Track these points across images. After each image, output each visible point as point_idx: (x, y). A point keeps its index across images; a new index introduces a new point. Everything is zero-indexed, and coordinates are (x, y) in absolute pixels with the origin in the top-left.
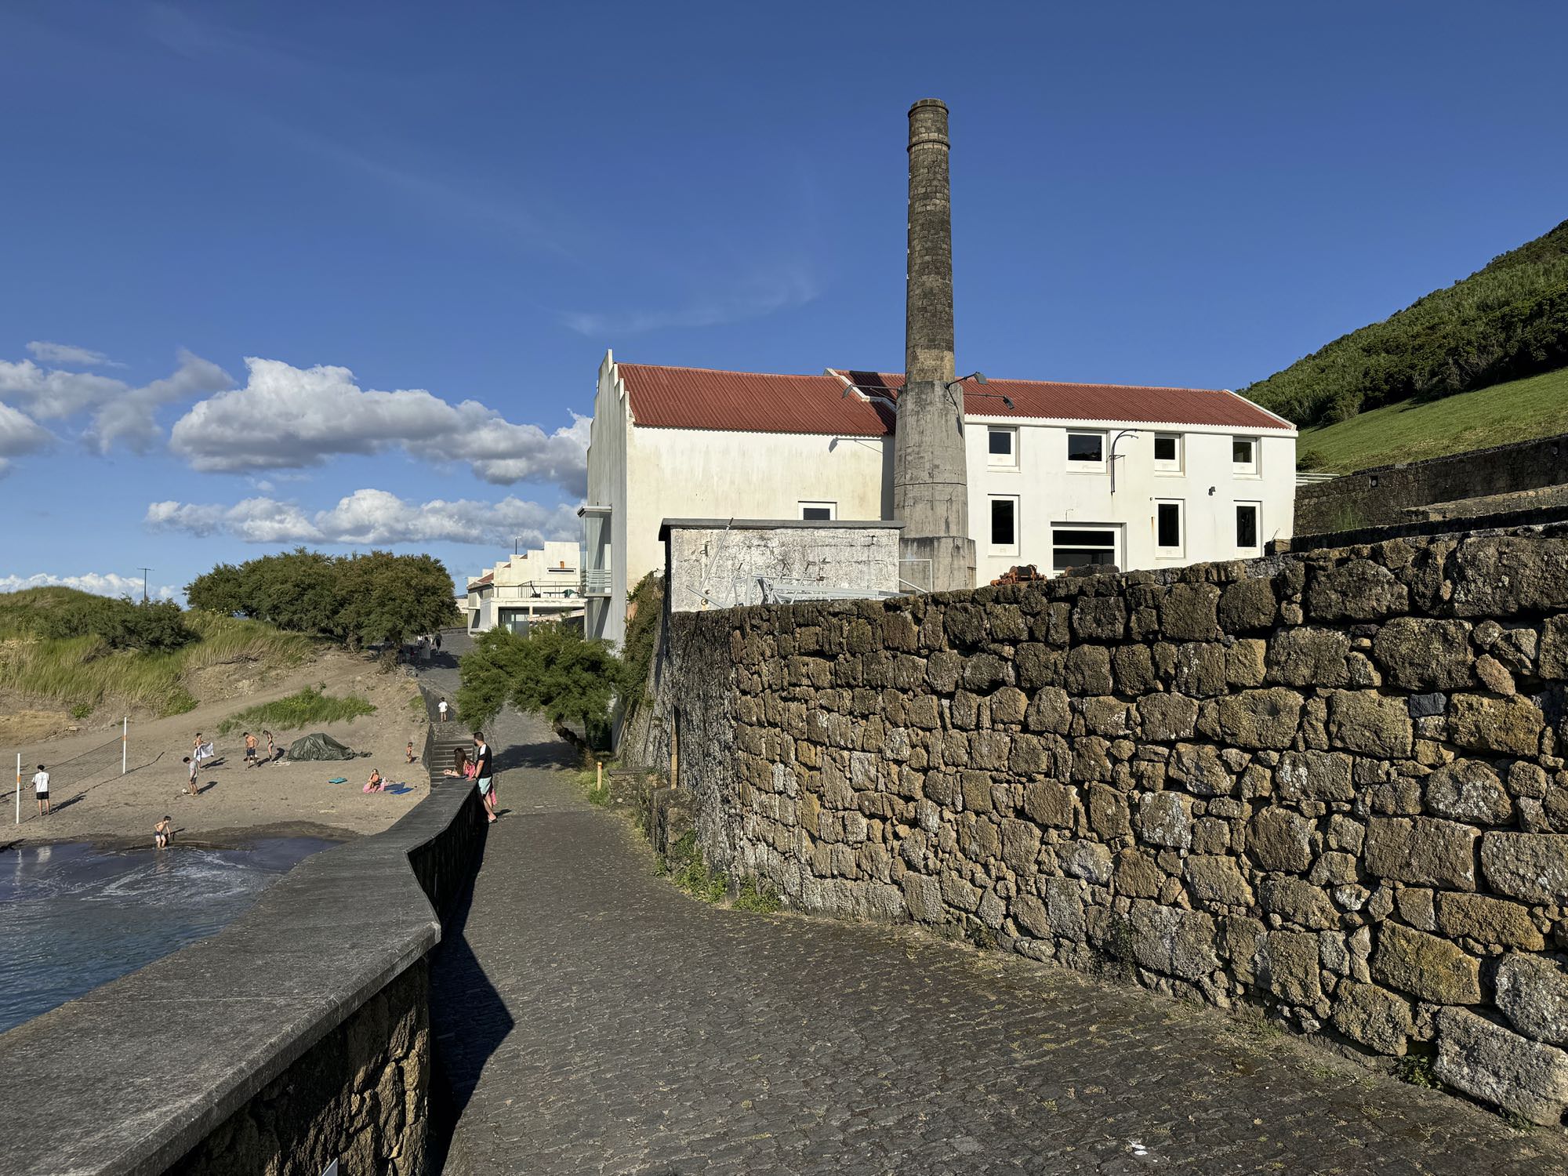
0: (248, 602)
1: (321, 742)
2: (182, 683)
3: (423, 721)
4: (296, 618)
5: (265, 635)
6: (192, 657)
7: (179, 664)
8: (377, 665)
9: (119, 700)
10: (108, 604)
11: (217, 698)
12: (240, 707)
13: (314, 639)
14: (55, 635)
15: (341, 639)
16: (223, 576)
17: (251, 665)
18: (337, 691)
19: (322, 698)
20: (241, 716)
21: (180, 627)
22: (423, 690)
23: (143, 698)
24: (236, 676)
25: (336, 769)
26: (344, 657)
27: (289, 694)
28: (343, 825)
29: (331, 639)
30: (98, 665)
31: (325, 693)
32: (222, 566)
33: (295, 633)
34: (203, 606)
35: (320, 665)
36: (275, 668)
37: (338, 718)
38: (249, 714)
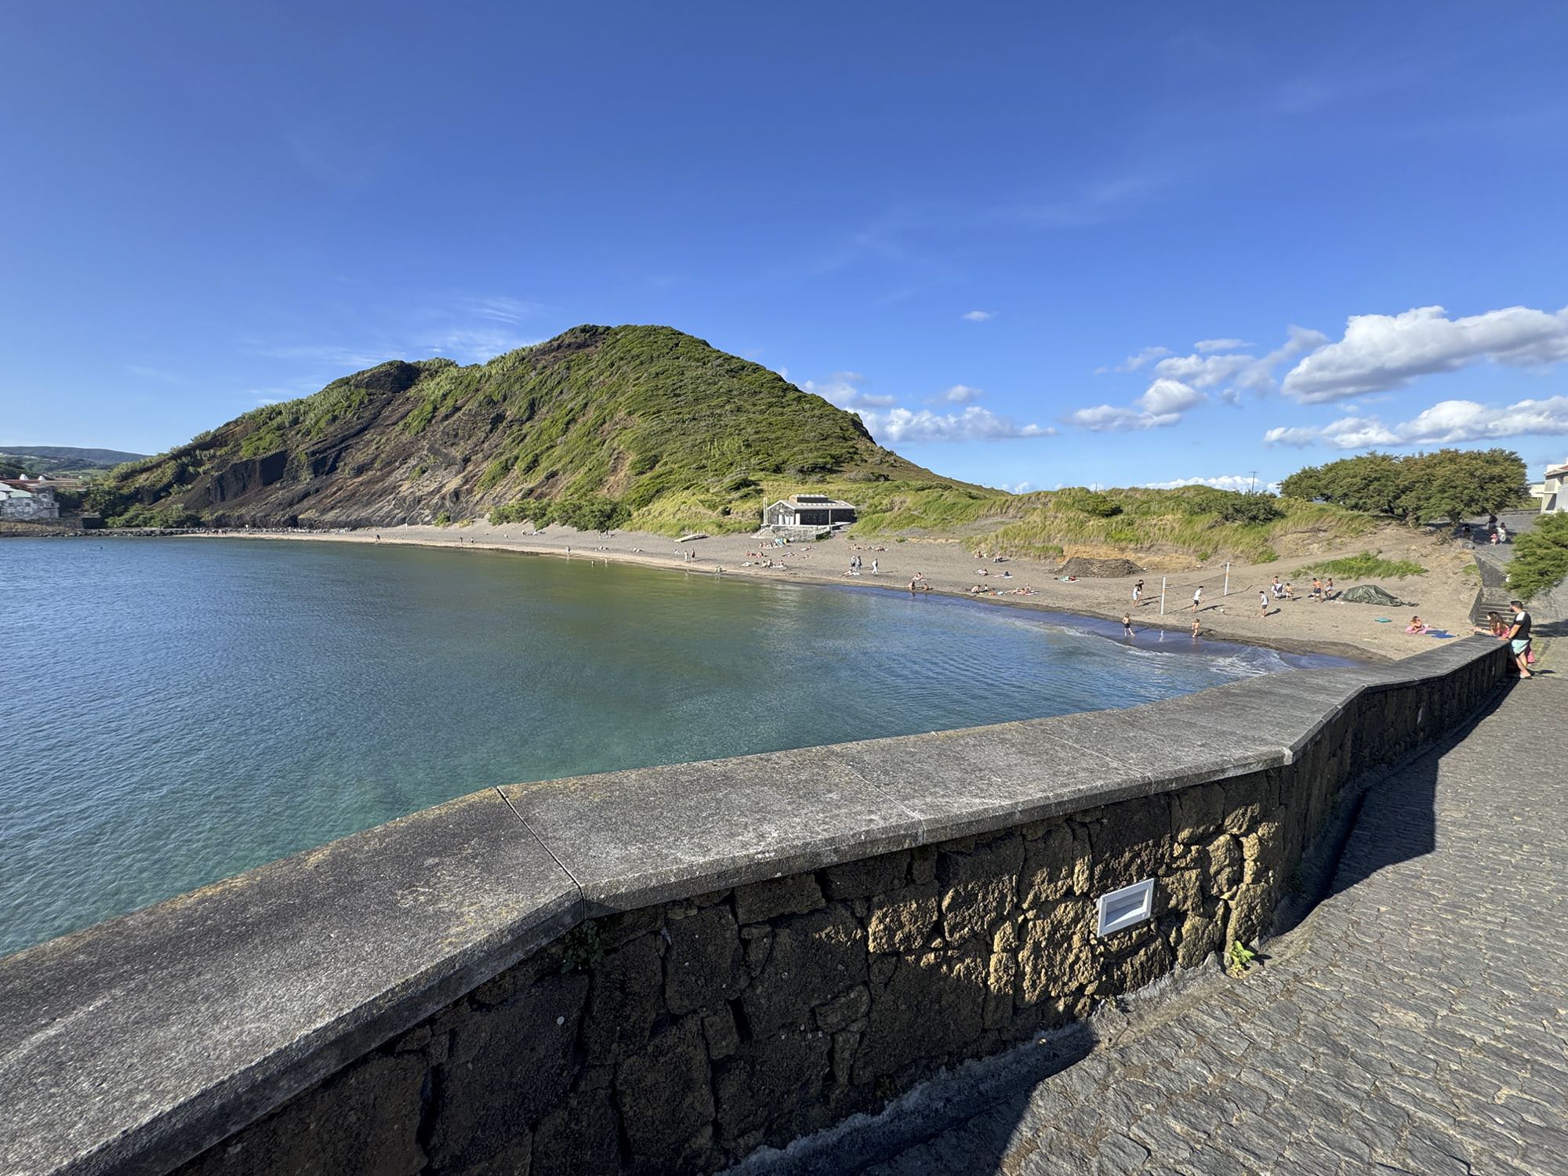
0: (1326, 492)
1: (1373, 591)
2: (1269, 544)
3: (1476, 584)
4: (1361, 502)
5: (1334, 514)
6: (1277, 527)
7: (1268, 532)
8: (1433, 539)
9: (1228, 551)
10: (1225, 494)
11: (1293, 555)
12: (1310, 562)
13: (1377, 517)
14: (1192, 513)
15: (1402, 518)
16: (1308, 474)
17: (1321, 534)
18: (1394, 557)
19: (1377, 560)
20: (1309, 568)
21: (1271, 508)
22: (1479, 560)
23: (1242, 552)
24: (1309, 541)
25: (1385, 611)
26: (1403, 531)
27: (1350, 555)
28: (1383, 653)
29: (1393, 518)
30: (1216, 530)
31: (1380, 557)
32: (1307, 468)
33: (1361, 513)
34: (1289, 495)
35: (1379, 536)
36: (1340, 537)
37: (1391, 575)
38: (1316, 567)
